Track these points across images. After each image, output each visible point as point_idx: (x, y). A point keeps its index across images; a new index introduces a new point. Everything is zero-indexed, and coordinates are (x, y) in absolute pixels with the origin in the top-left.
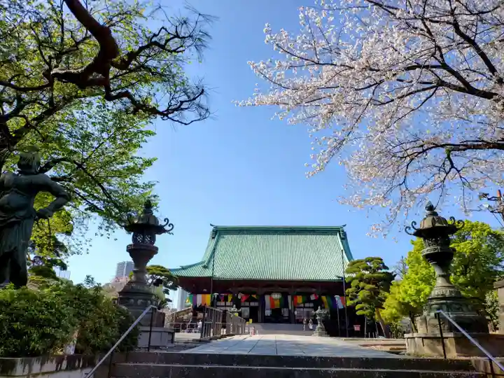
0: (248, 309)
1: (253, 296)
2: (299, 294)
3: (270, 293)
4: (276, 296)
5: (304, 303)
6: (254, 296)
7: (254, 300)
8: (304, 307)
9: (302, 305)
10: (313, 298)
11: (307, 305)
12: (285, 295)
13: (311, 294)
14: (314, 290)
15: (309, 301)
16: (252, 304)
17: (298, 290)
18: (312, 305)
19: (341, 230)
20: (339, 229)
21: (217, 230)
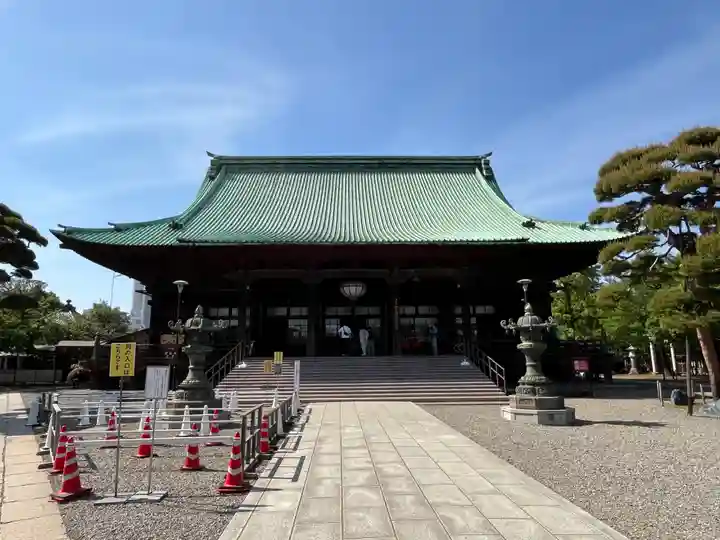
4: (353, 290)
8: (416, 316)
11: (423, 309)
19: (483, 162)
20: (478, 162)
21: (223, 164)
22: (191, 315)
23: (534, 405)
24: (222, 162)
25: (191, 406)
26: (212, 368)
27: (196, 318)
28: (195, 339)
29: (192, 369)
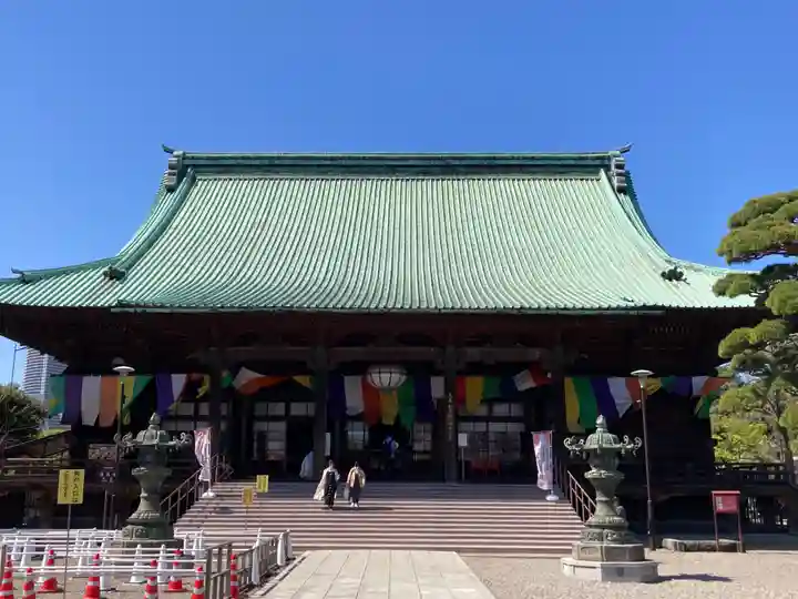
0: (282, 426)
1: (299, 379)
2: (476, 368)
3: (361, 368)
4: (386, 378)
5: (489, 402)
6: (304, 380)
7: (303, 395)
8: (489, 419)
9: (483, 411)
10: (525, 383)
11: (500, 409)
12: (419, 374)
13: (519, 367)
14: (535, 354)
15: (510, 394)
16: (298, 409)
17: (473, 353)
18: (516, 410)
19: (613, 163)
20: (606, 162)
21: (188, 166)
22: (145, 427)
23: (599, 555)
24: (187, 162)
25: (143, 545)
26: (169, 497)
27: (151, 431)
28: (149, 458)
29: (145, 498)
